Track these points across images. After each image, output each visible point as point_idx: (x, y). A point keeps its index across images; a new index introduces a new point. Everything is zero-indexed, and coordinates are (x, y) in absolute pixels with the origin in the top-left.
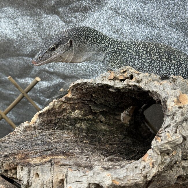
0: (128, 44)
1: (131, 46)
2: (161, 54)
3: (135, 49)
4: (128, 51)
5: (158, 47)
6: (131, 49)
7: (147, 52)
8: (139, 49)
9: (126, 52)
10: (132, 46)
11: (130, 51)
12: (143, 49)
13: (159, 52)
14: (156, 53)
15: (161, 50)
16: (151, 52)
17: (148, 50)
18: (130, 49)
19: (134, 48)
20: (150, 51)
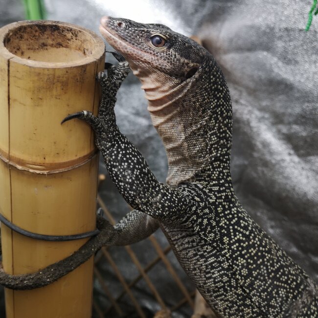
0: (238, 223)
1: (240, 232)
2: (273, 302)
3: (237, 247)
4: (223, 235)
5: (278, 280)
6: (231, 239)
7: (250, 274)
8: (242, 256)
9: (217, 229)
10: (239, 236)
11: (226, 239)
12: (248, 264)
13: (270, 294)
14: (263, 291)
15: (277, 293)
16: (257, 283)
17: (255, 273)
18: (228, 235)
19: (239, 241)
20: (256, 278)
